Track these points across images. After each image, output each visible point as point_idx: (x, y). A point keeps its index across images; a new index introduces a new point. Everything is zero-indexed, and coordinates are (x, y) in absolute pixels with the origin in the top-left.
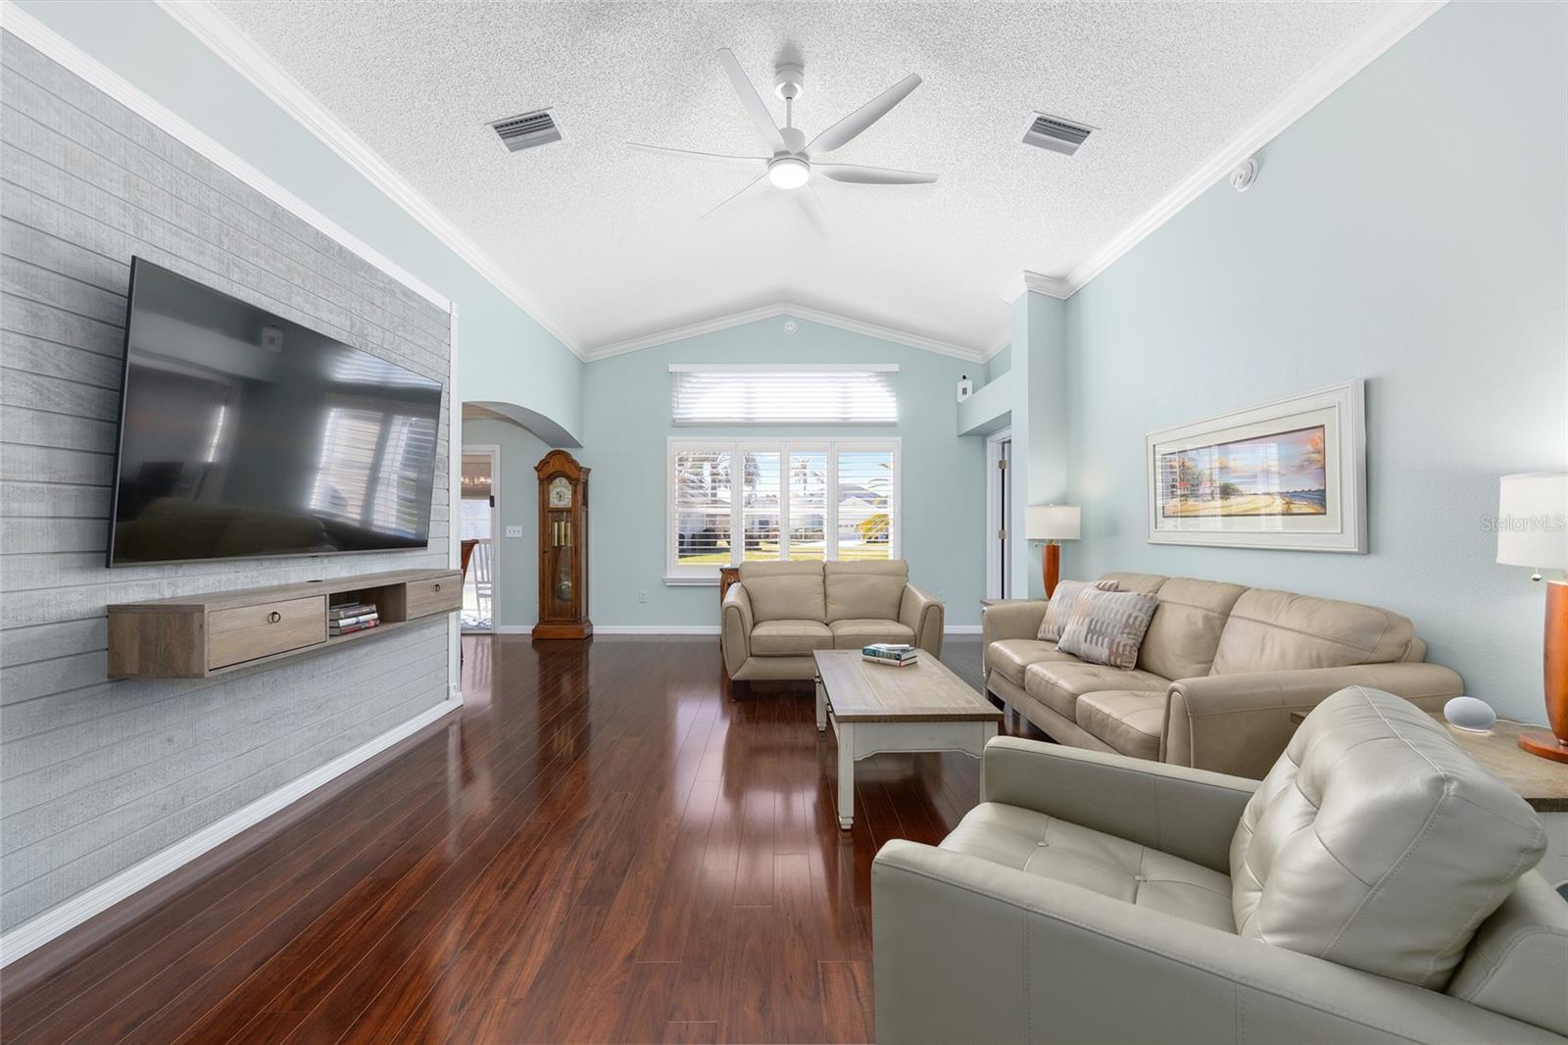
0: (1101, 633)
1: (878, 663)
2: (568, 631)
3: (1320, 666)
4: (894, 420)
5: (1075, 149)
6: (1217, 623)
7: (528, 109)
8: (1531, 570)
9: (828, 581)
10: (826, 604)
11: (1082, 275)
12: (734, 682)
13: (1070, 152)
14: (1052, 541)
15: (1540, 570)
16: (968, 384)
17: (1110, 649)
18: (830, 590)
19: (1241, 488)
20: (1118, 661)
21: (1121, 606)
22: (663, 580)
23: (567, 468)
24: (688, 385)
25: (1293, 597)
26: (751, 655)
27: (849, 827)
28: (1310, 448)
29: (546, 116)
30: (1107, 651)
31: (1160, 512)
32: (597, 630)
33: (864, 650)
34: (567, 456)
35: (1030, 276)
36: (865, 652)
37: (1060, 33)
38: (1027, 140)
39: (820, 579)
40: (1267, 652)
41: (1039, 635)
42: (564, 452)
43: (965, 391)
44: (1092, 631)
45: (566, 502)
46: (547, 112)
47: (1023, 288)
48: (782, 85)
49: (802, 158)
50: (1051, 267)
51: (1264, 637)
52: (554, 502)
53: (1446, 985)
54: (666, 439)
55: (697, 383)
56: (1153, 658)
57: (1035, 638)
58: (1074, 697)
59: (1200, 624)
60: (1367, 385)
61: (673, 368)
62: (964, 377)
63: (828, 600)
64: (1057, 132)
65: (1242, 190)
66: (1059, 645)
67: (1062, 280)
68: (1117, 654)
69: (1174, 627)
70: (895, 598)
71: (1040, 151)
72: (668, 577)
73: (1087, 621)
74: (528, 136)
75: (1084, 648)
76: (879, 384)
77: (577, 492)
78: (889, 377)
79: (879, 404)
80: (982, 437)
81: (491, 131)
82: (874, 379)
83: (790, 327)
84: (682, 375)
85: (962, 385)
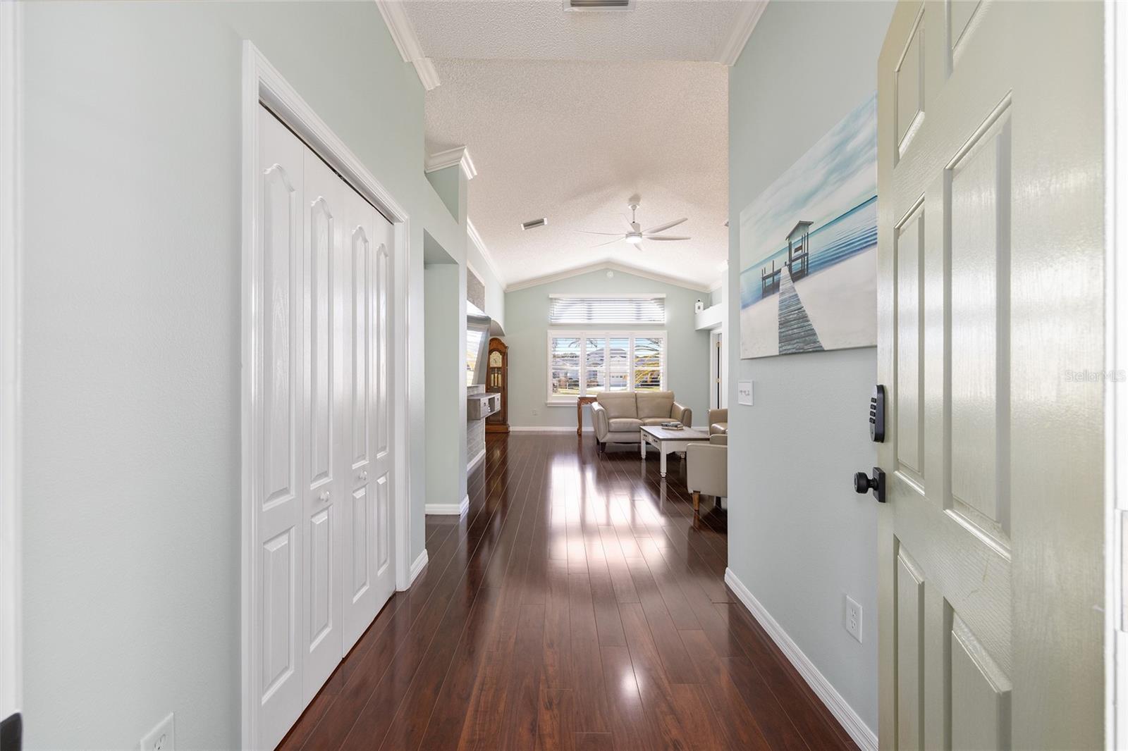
2: (501, 428)
4: (665, 322)
7: (537, 218)
9: (638, 401)
10: (638, 411)
12: (603, 443)
16: (701, 304)
18: (639, 405)
22: (546, 403)
23: (499, 347)
24: (557, 304)
26: (609, 431)
29: (543, 219)
32: (511, 429)
34: (499, 340)
39: (634, 400)
42: (497, 338)
43: (699, 308)
45: (499, 364)
48: (631, 206)
49: (640, 235)
52: (493, 364)
54: (547, 333)
55: (561, 303)
61: (551, 296)
62: (699, 300)
63: (639, 409)
70: (669, 408)
72: (548, 402)
74: (534, 225)
76: (656, 304)
77: (503, 359)
78: (661, 301)
79: (656, 313)
80: (708, 332)
81: (522, 225)
82: (653, 301)
83: (610, 274)
84: (555, 299)
85: (698, 304)
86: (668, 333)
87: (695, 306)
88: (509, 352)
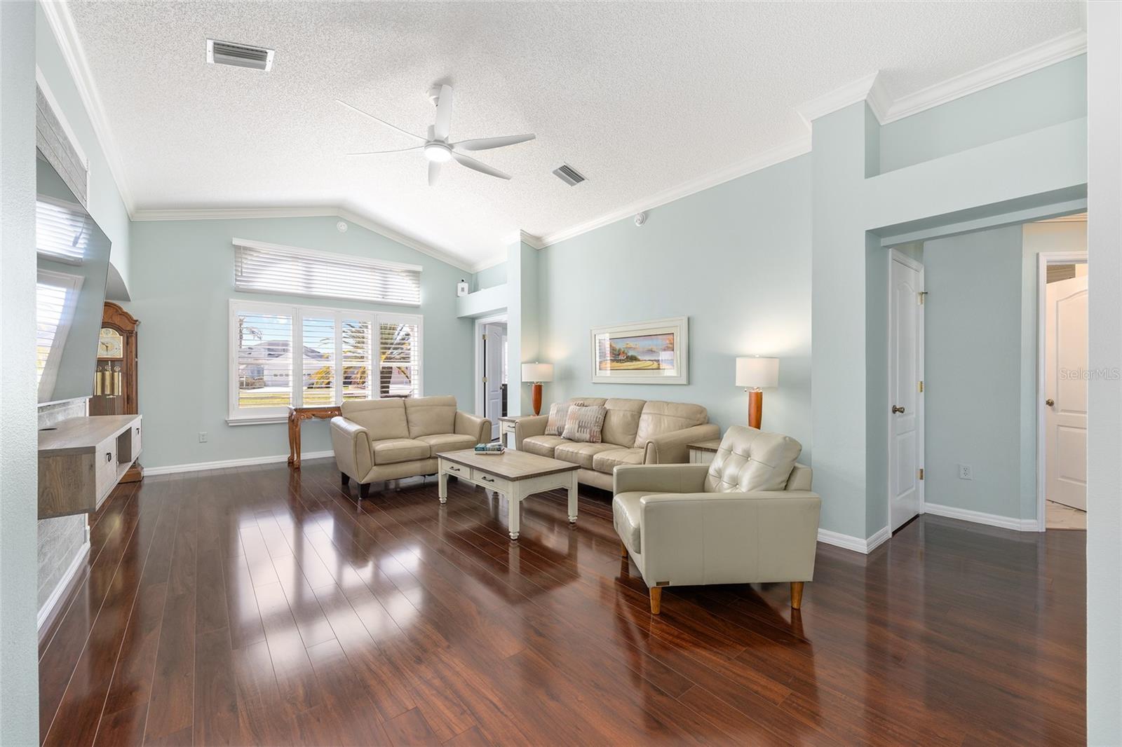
0: (585, 427)
1: (487, 454)
3: (683, 429)
4: (419, 303)
5: (575, 184)
6: (636, 417)
7: (254, 44)
8: (744, 387)
9: (408, 411)
10: (408, 427)
11: (550, 240)
12: (362, 485)
13: (572, 184)
14: (537, 383)
15: (747, 387)
16: (465, 286)
17: (590, 434)
18: (411, 418)
19: (639, 357)
20: (594, 440)
21: (592, 413)
22: (226, 421)
23: (117, 320)
24: (249, 258)
25: (668, 403)
26: (375, 465)
27: (516, 538)
28: (668, 342)
29: (266, 53)
30: (589, 436)
31: (598, 367)
33: (476, 448)
35: (523, 233)
36: (476, 449)
37: (591, 137)
38: (555, 172)
39: (403, 410)
40: (663, 425)
41: (546, 433)
42: (115, 305)
43: (463, 289)
44: (581, 426)
45: (117, 352)
46: (267, 51)
47: (518, 239)
48: (435, 97)
49: (449, 147)
50: (533, 231)
51: (660, 419)
52: (99, 353)
53: (786, 488)
54: (227, 303)
55: (256, 256)
56: (608, 436)
57: (543, 434)
58: (591, 457)
59: (629, 418)
60: (689, 319)
61: (236, 242)
62: (463, 281)
63: (410, 424)
64: (570, 175)
65: (638, 225)
66: (563, 435)
67: (538, 239)
68: (594, 437)
69: (615, 420)
70: (452, 419)
71: (558, 179)
72: (231, 418)
73: (577, 422)
74: (239, 59)
75: (577, 435)
76: (408, 278)
77: (127, 343)
78: (415, 274)
79: (408, 291)
80: (472, 320)
81: (210, 44)
82: (404, 274)
83: (342, 227)
84: (245, 248)
85: (461, 285)
86: (424, 318)
87: (457, 287)
88: (141, 332)
